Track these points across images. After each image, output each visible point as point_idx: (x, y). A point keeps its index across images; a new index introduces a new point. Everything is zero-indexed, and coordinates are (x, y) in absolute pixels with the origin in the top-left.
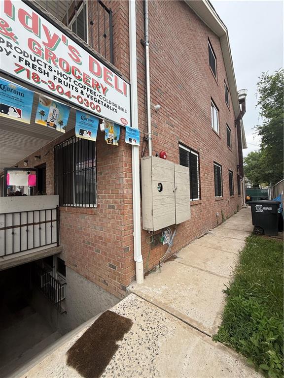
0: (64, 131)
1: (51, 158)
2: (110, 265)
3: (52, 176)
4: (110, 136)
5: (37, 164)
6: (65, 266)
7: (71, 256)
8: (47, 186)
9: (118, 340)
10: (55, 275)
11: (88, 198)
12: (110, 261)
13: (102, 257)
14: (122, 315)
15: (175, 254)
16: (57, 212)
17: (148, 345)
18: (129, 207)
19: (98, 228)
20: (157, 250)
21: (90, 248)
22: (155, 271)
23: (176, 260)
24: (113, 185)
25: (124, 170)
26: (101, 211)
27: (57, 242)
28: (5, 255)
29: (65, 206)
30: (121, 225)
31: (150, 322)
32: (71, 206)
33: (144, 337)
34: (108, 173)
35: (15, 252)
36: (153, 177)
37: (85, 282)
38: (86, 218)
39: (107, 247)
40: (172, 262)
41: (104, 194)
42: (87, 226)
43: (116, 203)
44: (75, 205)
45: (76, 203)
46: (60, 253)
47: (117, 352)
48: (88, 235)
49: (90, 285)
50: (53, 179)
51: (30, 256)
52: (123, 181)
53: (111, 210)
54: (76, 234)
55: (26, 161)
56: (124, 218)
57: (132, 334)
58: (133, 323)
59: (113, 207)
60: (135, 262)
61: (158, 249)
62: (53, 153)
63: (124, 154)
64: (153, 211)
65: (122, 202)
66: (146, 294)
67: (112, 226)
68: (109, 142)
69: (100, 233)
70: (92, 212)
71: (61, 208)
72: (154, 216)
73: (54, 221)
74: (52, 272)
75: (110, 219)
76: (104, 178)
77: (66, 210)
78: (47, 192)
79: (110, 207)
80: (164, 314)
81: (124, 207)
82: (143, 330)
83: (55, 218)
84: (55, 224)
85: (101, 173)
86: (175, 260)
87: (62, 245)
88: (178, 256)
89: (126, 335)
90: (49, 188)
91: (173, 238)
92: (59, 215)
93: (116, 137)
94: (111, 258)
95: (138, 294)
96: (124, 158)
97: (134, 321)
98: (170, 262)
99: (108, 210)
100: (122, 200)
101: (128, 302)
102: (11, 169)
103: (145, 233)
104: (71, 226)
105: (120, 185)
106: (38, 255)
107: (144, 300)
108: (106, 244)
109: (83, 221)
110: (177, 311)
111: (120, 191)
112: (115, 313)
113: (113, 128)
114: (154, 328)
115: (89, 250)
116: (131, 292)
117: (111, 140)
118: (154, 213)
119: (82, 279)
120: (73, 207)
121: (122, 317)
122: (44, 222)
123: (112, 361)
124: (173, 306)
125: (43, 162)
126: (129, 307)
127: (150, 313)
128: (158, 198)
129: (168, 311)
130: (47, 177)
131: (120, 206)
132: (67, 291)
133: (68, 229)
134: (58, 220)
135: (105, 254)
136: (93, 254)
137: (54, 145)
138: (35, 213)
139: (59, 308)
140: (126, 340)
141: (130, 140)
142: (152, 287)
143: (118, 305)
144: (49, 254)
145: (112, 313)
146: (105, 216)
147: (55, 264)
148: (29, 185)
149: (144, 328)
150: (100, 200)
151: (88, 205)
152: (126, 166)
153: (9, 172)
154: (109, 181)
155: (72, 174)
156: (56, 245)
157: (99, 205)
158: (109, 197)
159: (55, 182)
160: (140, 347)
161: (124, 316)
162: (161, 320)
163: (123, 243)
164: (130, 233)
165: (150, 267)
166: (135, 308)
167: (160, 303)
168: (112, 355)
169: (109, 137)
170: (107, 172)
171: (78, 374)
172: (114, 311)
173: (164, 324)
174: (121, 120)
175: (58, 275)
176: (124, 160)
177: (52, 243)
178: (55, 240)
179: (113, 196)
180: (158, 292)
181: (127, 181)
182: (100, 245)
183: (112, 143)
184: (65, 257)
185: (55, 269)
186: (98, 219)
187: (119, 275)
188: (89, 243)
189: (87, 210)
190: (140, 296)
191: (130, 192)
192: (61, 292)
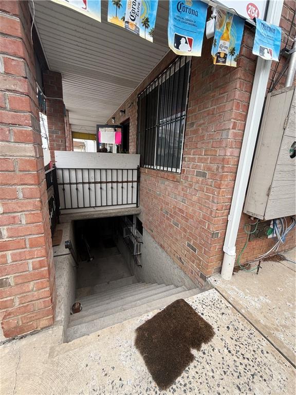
0: (151, 39)
1: (134, 112)
2: (189, 245)
3: (135, 133)
4: (221, 47)
5: (122, 120)
6: (142, 227)
7: (148, 220)
8: (130, 144)
9: (194, 347)
10: (135, 231)
11: (170, 161)
12: (190, 241)
13: (180, 233)
14: (200, 314)
15: (282, 253)
16: (138, 173)
17: (237, 381)
18: (230, 178)
19: (179, 198)
20: (257, 244)
21: (168, 219)
22: (248, 268)
23: (284, 262)
24: (208, 143)
25: (233, 116)
26: (186, 178)
27: (137, 203)
28: (96, 206)
29: (146, 168)
30: (213, 202)
31: (241, 346)
32: (151, 168)
33: (231, 363)
34: (204, 124)
35: (103, 205)
36: (287, 129)
37: (160, 250)
38: (166, 183)
39: (189, 224)
40: (277, 264)
41: (193, 155)
42: (167, 193)
43: (209, 169)
44: (155, 168)
45: (157, 165)
46: (138, 214)
47: (192, 365)
48: (167, 204)
49: (164, 254)
50: (135, 136)
51: (114, 211)
52: (228, 135)
53: (201, 179)
54: (154, 200)
55: (114, 118)
56: (219, 193)
57: (213, 350)
58: (214, 333)
59: (204, 175)
60: (224, 253)
61: (259, 242)
62: (137, 104)
63: (238, 86)
64: (272, 190)
65: (220, 170)
66: (234, 299)
67: (199, 200)
68: (217, 61)
69: (181, 205)
70: (174, 178)
71: (142, 170)
72: (270, 197)
73: (135, 182)
74: (131, 227)
75: (197, 190)
76: (196, 132)
77: (146, 172)
78: (130, 151)
79: (199, 174)
80: (265, 343)
81: (222, 178)
82: (229, 352)
83: (135, 179)
84: (135, 184)
85: (192, 124)
86: (281, 262)
87: (141, 207)
88: (288, 258)
89: (204, 346)
90: (132, 147)
91: (286, 232)
92: (140, 177)
93: (234, 49)
94: (191, 238)
95: (224, 294)
96: (238, 93)
97: (215, 330)
98: (273, 263)
99: (195, 178)
100: (220, 166)
101: (209, 299)
102: (103, 126)
103: (247, 218)
104: (150, 190)
105: (221, 142)
106: (120, 212)
107: (231, 306)
108: (187, 220)
109: (162, 187)
110: (289, 350)
111: (220, 152)
112: (191, 308)
113: (230, 28)
114: (248, 359)
115: (166, 221)
116: (212, 287)
117: (222, 56)
118: (271, 193)
119: (156, 245)
120: (154, 169)
121: (199, 316)
122: (126, 182)
123: (184, 374)
124: (281, 336)
125: (127, 117)
126: (210, 307)
127: (240, 330)
128: (286, 169)
129: (273, 342)
130: (130, 134)
131: (216, 175)
132: (143, 250)
133: (147, 193)
134: (138, 181)
135: (185, 231)
136: (171, 226)
137: (138, 93)
138: (113, 171)
139: (136, 261)
140: (204, 353)
141: (262, 50)
142: (244, 291)
143: (195, 297)
144: (129, 213)
145: (188, 305)
146: (191, 185)
147: (135, 222)
148: (116, 143)
149: (231, 348)
150: (186, 163)
151: (170, 169)
152: (238, 108)
153: (100, 129)
154: (203, 136)
155: (154, 128)
156: (135, 205)
157: (184, 170)
158: (200, 160)
159: (137, 139)
160: (225, 377)
161: (202, 316)
162: (260, 350)
163: (211, 226)
164: (224, 214)
165: (242, 262)
166: (218, 311)
167: (258, 322)
168: (186, 366)
169: (219, 50)
170: (202, 121)
171: (145, 365)
172: (190, 303)
173: (266, 361)
174: (248, 9)
175: (137, 232)
176: (237, 97)
177: (132, 204)
178: (135, 201)
179: (206, 159)
180: (253, 303)
181: (235, 135)
182: (180, 218)
183: (225, 62)
184: (143, 219)
185: (134, 226)
186: (180, 187)
187: (200, 261)
188: (167, 213)
189: (168, 175)
190: (226, 297)
191: (237, 155)
192: (139, 248)
